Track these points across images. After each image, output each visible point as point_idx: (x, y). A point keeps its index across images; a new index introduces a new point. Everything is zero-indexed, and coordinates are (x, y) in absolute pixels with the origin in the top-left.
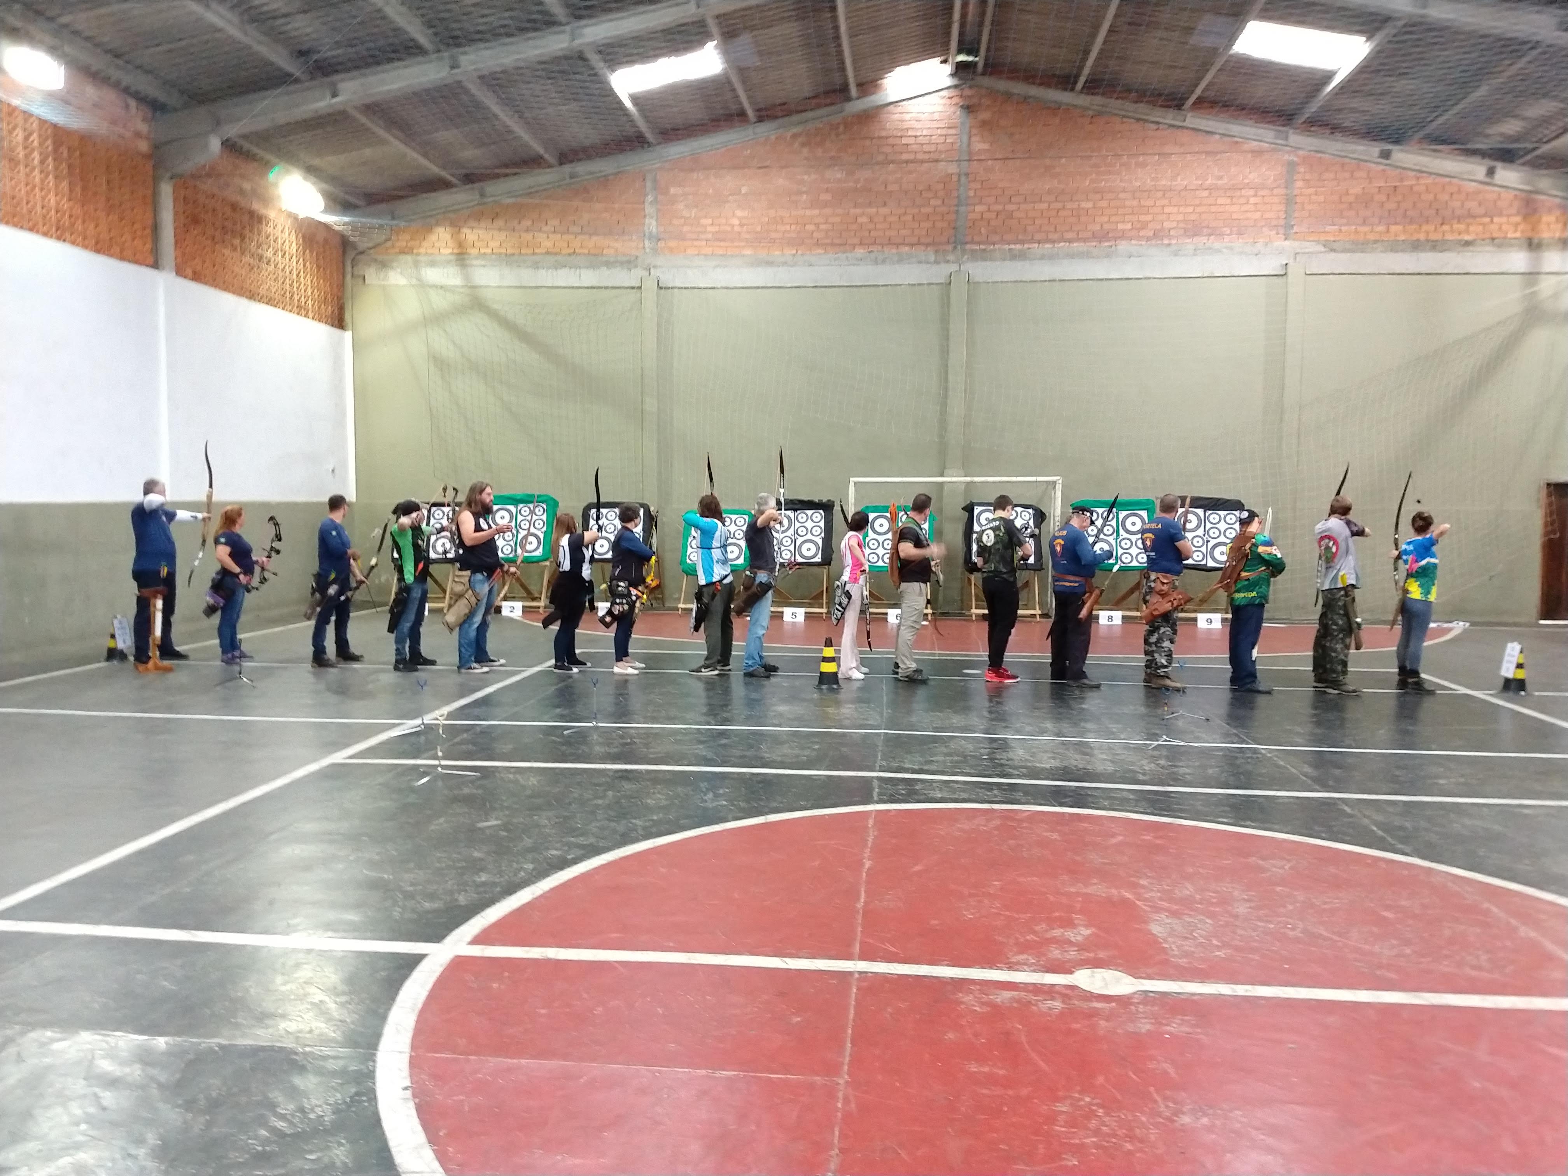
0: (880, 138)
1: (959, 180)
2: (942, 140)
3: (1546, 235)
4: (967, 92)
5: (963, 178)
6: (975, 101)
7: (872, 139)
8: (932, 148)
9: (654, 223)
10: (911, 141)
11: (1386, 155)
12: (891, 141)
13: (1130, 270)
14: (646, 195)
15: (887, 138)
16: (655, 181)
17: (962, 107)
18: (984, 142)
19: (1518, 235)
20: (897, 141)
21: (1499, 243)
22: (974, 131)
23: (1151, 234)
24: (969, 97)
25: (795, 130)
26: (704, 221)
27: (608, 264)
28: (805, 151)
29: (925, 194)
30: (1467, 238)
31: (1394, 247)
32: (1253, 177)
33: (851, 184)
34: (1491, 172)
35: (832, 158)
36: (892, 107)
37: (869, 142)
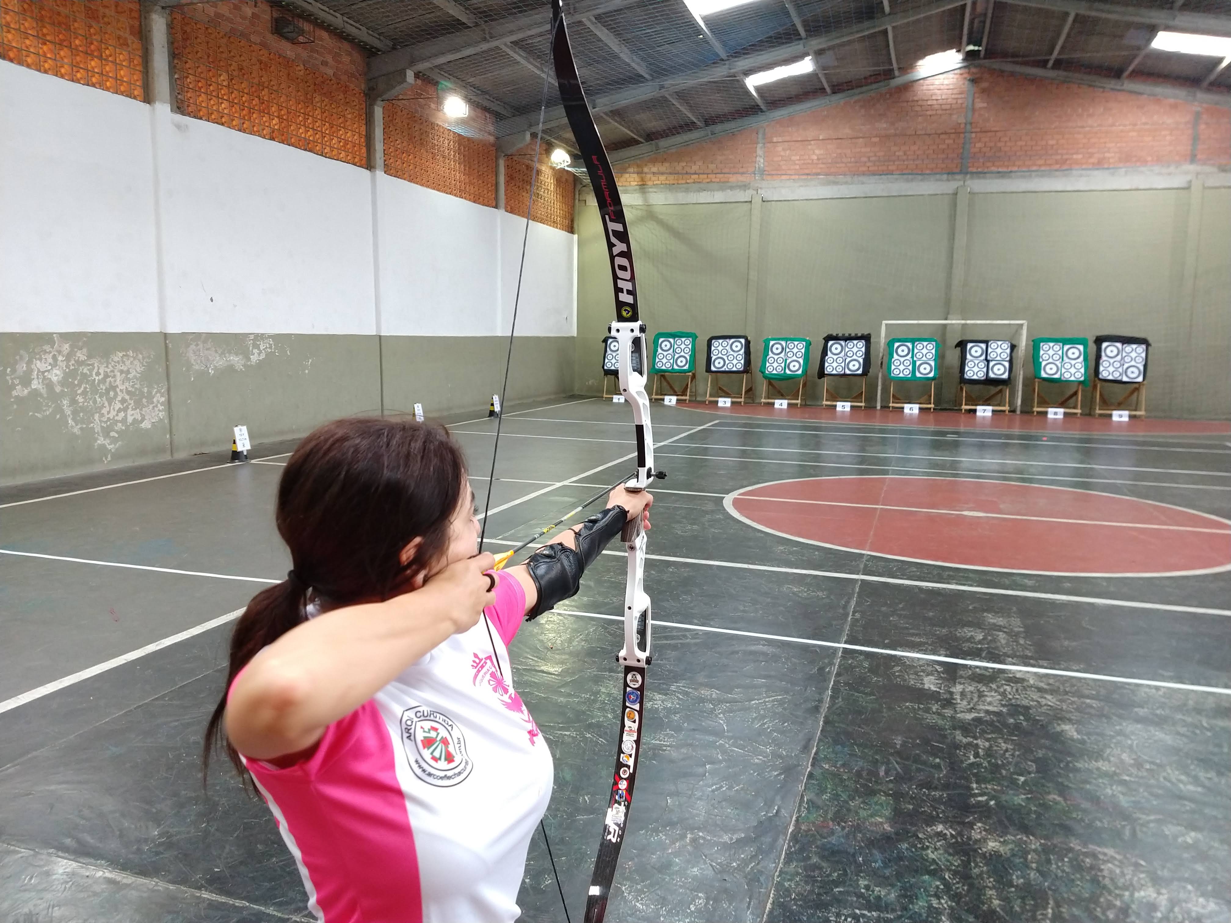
0: (913, 101)
1: (966, 127)
2: (954, 101)
4: (974, 70)
5: (968, 126)
6: (978, 76)
7: (907, 102)
8: (948, 107)
9: (762, 161)
10: (934, 102)
12: (920, 103)
13: (1081, 185)
14: (757, 143)
15: (917, 101)
16: (764, 134)
17: (969, 80)
18: (984, 103)
20: (925, 103)
22: (977, 95)
23: (1096, 161)
24: (973, 73)
25: (856, 98)
26: (793, 158)
27: (731, 188)
28: (863, 111)
29: (942, 136)
32: (1171, 121)
33: (892, 131)
35: (880, 115)
36: (921, 81)
37: (905, 104)
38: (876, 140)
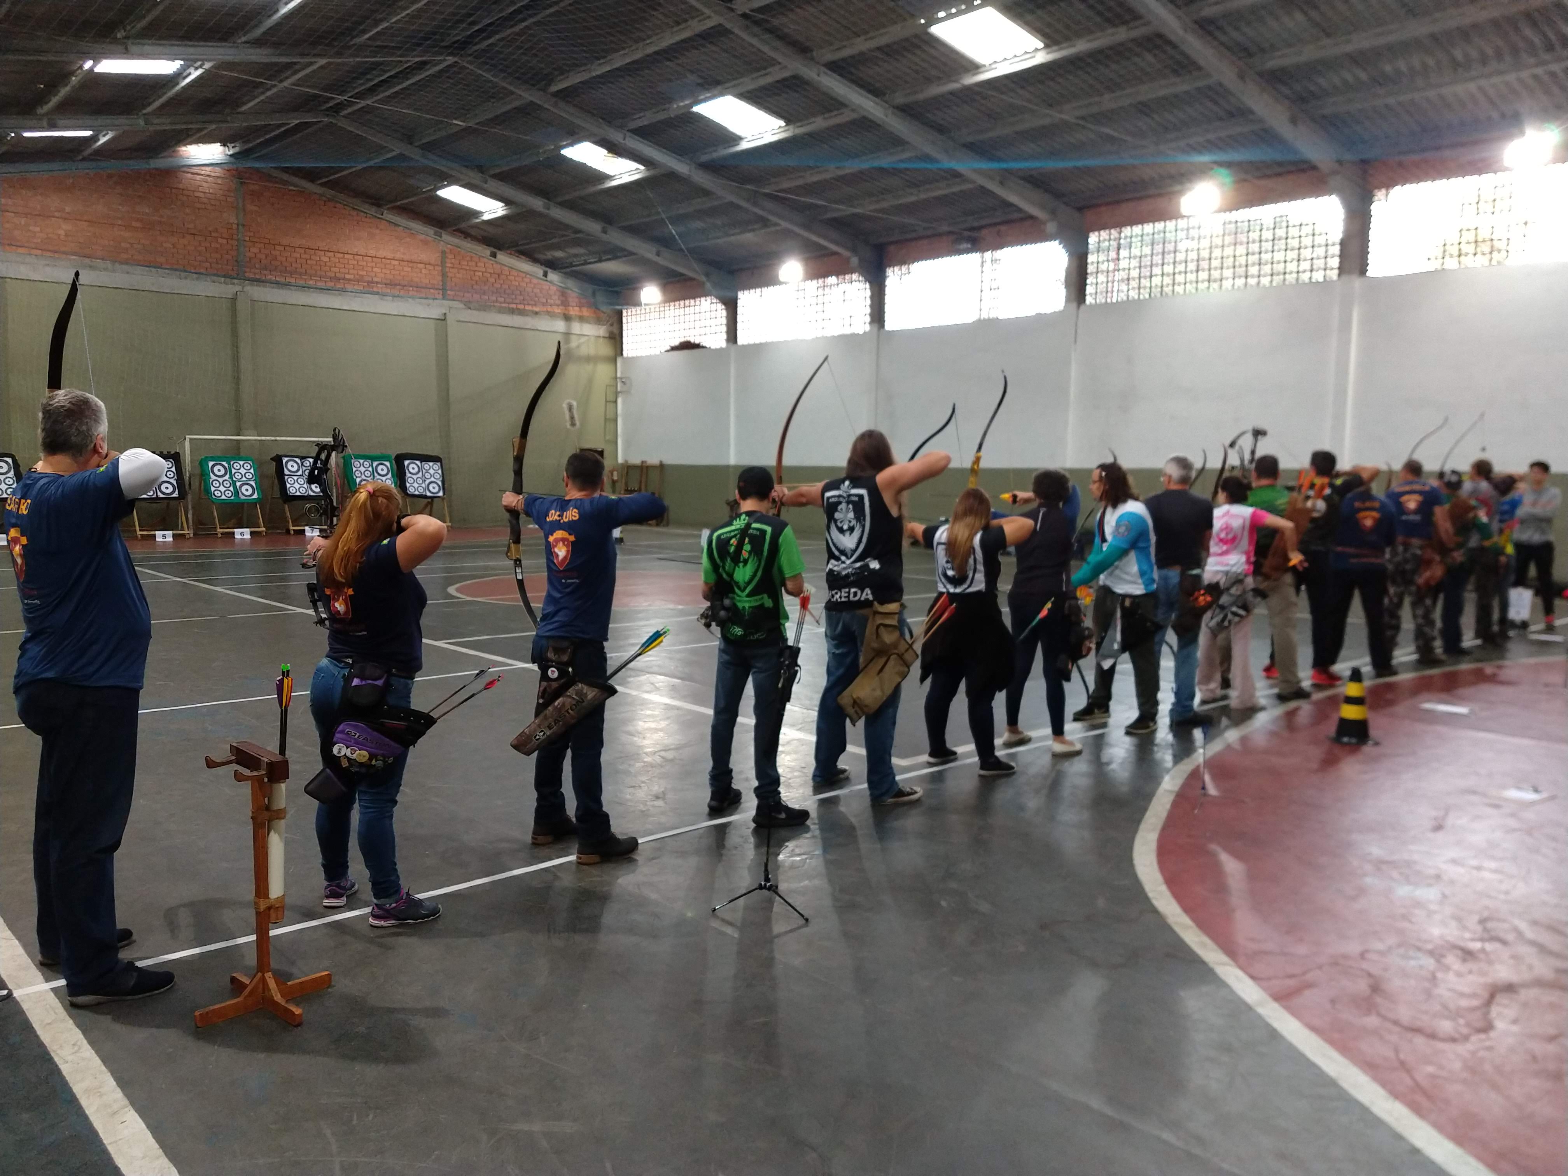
0: (175, 188)
1: (238, 229)
2: (224, 198)
3: (572, 313)
5: (240, 227)
6: (246, 175)
10: (201, 195)
11: (494, 255)
12: (185, 192)
13: (355, 305)
15: (182, 189)
17: (237, 178)
18: (255, 206)
19: (559, 311)
20: (191, 194)
21: (552, 315)
22: (247, 196)
24: (239, 172)
28: (119, 189)
29: (213, 234)
30: (536, 309)
31: (501, 311)
32: (424, 256)
33: (156, 218)
34: (545, 275)
35: (140, 197)
36: (186, 168)
37: (168, 190)
38: (138, 225)
